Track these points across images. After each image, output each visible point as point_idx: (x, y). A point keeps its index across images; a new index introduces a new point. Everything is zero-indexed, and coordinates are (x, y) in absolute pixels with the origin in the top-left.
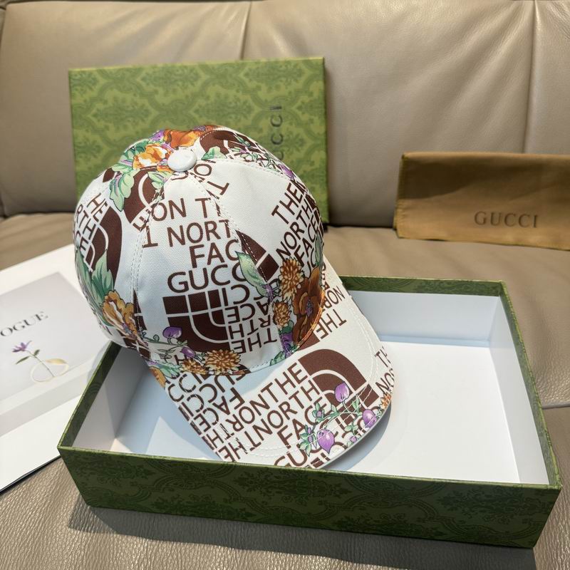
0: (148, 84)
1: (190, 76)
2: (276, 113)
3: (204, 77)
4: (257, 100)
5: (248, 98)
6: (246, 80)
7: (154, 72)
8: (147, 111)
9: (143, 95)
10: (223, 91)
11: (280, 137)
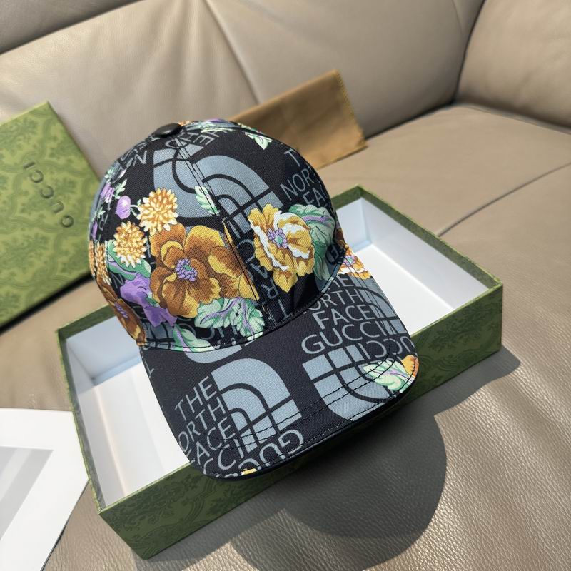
2: (31, 170)
4: (6, 168)
11: (49, 190)
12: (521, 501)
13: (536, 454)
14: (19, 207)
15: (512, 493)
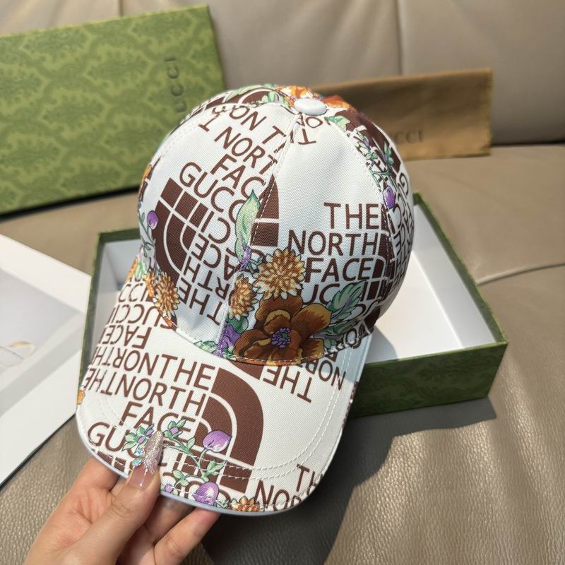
0: (32, 52)
1: (75, 37)
2: (171, 64)
3: (91, 37)
4: (149, 54)
5: (140, 53)
6: (135, 35)
7: (37, 38)
8: (37, 79)
9: (30, 64)
10: (114, 50)
11: (179, 89)
12: (471, 548)
13: (506, 513)
14: (148, 94)
15: (467, 536)
